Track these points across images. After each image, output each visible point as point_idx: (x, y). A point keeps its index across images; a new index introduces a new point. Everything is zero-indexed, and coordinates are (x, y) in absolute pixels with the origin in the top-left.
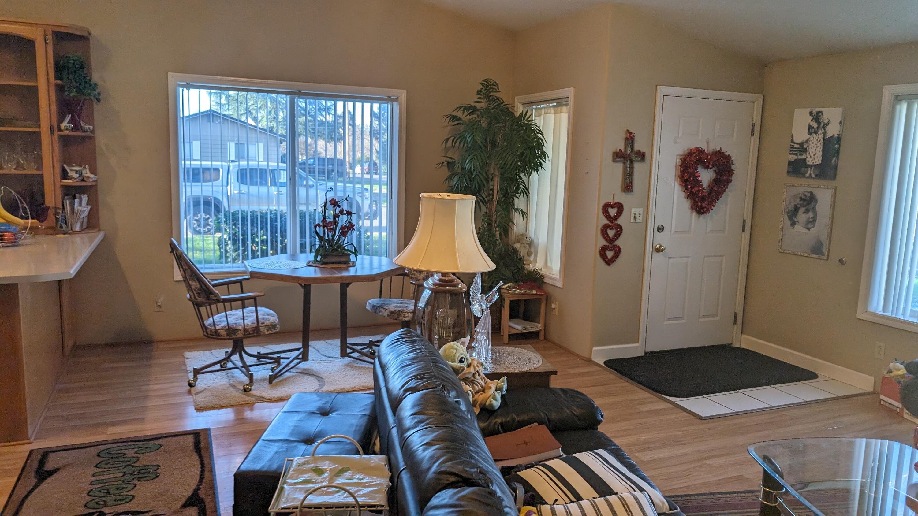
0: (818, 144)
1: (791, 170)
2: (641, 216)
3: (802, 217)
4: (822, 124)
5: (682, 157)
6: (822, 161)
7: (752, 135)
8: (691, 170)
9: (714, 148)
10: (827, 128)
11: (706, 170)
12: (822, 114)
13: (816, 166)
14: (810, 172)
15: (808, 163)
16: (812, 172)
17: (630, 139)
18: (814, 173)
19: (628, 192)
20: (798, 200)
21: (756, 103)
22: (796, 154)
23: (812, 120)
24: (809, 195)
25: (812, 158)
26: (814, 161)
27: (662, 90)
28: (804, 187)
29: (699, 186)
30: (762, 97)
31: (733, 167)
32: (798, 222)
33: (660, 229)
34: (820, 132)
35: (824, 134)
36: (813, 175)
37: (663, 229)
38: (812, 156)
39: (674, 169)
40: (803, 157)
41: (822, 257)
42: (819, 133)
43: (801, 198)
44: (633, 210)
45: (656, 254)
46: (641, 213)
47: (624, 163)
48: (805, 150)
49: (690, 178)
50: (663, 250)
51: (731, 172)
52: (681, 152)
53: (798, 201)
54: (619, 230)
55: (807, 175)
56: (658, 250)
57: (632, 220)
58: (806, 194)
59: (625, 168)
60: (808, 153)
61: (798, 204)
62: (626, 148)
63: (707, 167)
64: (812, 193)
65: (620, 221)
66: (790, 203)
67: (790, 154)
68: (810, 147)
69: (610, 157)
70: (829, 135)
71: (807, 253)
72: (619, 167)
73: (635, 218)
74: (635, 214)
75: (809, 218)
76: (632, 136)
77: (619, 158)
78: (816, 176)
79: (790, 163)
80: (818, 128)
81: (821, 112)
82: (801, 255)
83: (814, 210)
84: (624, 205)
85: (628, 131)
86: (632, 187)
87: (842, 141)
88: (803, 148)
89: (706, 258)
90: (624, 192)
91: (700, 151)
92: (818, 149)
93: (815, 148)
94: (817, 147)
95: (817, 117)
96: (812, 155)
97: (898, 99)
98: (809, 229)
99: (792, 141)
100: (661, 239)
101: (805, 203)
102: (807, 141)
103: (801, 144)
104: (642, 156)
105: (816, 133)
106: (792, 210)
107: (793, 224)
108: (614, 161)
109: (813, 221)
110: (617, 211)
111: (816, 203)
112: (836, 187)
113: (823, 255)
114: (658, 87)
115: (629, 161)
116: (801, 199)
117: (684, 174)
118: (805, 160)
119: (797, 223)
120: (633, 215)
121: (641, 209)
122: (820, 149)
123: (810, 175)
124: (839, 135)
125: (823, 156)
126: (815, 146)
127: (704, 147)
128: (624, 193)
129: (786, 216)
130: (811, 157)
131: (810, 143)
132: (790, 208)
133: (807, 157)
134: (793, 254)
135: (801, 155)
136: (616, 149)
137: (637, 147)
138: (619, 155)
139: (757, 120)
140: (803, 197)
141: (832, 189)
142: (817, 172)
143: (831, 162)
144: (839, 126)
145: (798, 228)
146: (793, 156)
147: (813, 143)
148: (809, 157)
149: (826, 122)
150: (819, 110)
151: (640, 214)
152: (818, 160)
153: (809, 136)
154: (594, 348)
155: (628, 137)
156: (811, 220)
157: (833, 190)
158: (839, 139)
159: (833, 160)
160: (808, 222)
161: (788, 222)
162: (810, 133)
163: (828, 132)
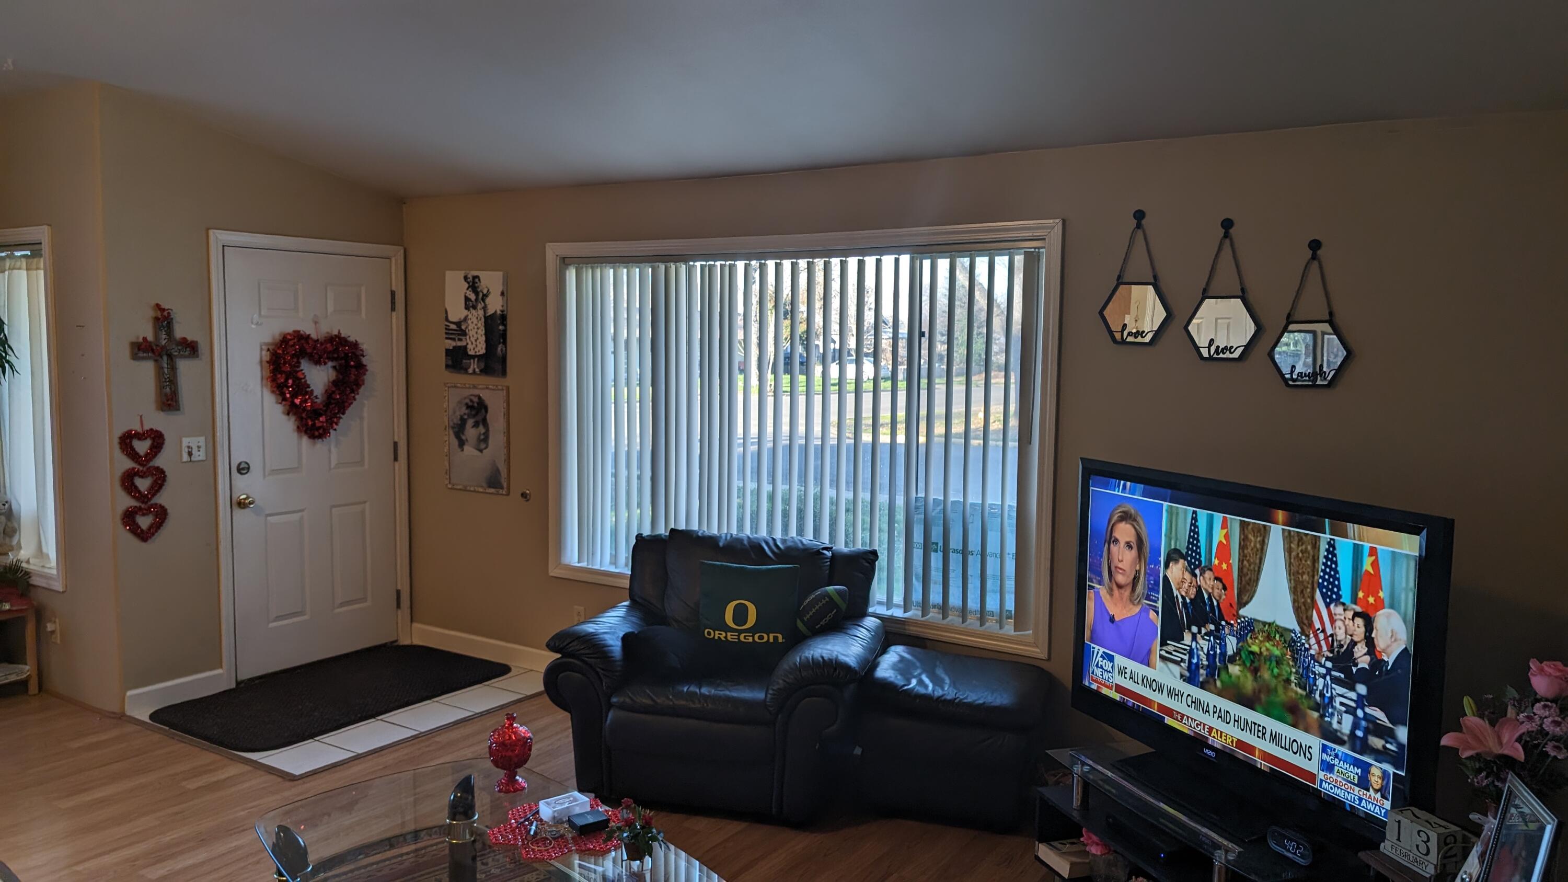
0: (479, 325)
1: (450, 363)
2: (203, 450)
3: (471, 433)
4: (481, 295)
5: (271, 348)
6: (486, 349)
7: (393, 309)
8: (287, 368)
9: (329, 330)
10: (488, 300)
11: (318, 367)
12: (479, 280)
13: (480, 357)
14: (474, 366)
15: (470, 353)
16: (475, 367)
17: (163, 319)
18: (478, 367)
19: (170, 410)
20: (464, 408)
21: (393, 260)
22: (453, 339)
23: (467, 289)
24: (476, 400)
25: (474, 346)
26: (476, 350)
27: (219, 237)
28: (470, 388)
29: (307, 393)
30: (402, 251)
31: (365, 360)
32: (467, 440)
33: (243, 469)
34: (480, 306)
35: (485, 308)
36: (477, 370)
37: (248, 468)
38: (474, 342)
39: (259, 368)
40: (463, 343)
41: (501, 491)
42: (478, 308)
43: (467, 404)
44: (186, 441)
45: (239, 513)
46: (202, 444)
47: (156, 361)
48: (464, 333)
49: (286, 380)
50: (250, 503)
51: (361, 368)
52: (268, 339)
53: (464, 410)
54: (160, 479)
55: (470, 371)
56: (242, 505)
57: (185, 457)
58: (473, 398)
59: (159, 370)
60: (468, 337)
61: (465, 414)
62: (156, 336)
63: (318, 362)
64: (480, 398)
65: (160, 461)
66: (454, 412)
67: (447, 338)
68: (470, 328)
69: (127, 352)
70: (490, 312)
71: (482, 487)
72: (147, 369)
73: (190, 454)
74: (189, 447)
75: (480, 434)
76: (165, 313)
77: (144, 352)
78: (481, 371)
79: (448, 352)
80: (476, 300)
81: (477, 277)
82: (474, 491)
83: (484, 422)
84: (163, 432)
85: (158, 305)
86: (177, 401)
87: (508, 320)
88: (459, 330)
89: (334, 510)
90: (162, 410)
91: (300, 337)
92: (479, 331)
93: (476, 330)
94: (478, 328)
95: (473, 284)
96: (473, 339)
97: (565, 262)
98: (481, 451)
99: (447, 319)
100: (244, 486)
101: (473, 413)
102: (466, 319)
103: (458, 324)
104: (191, 348)
105: (475, 307)
106: (457, 424)
107: (462, 444)
108: (135, 357)
109: (484, 440)
110: (152, 444)
111: (486, 411)
112: (508, 388)
113: (502, 488)
114: (211, 232)
115: (165, 358)
116: (468, 407)
117: (275, 375)
118: (465, 347)
119: (466, 443)
120: (186, 450)
121: (202, 440)
122: (482, 331)
123: (474, 370)
124: (502, 311)
125: (487, 341)
126: (476, 327)
127: (308, 329)
128: (162, 413)
129: (451, 432)
130: (472, 343)
131: (469, 322)
132: (455, 421)
133: (467, 344)
134: (465, 490)
135: (460, 340)
136: (138, 338)
137: (179, 332)
138: (143, 347)
139: (398, 285)
140: (470, 404)
141: (502, 390)
142: (482, 365)
143: (496, 349)
144: (500, 298)
145: (469, 450)
146: (449, 341)
147: (472, 322)
148: (470, 343)
149: (485, 292)
150: (475, 273)
151: (199, 447)
152: (481, 349)
153: (466, 312)
154: (129, 693)
155: (160, 316)
156: (482, 437)
157: (505, 391)
158: (503, 318)
159: (499, 349)
160: (479, 441)
161: (455, 442)
162: (467, 308)
163: (489, 307)
